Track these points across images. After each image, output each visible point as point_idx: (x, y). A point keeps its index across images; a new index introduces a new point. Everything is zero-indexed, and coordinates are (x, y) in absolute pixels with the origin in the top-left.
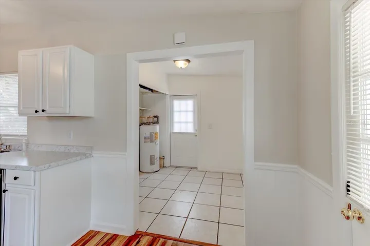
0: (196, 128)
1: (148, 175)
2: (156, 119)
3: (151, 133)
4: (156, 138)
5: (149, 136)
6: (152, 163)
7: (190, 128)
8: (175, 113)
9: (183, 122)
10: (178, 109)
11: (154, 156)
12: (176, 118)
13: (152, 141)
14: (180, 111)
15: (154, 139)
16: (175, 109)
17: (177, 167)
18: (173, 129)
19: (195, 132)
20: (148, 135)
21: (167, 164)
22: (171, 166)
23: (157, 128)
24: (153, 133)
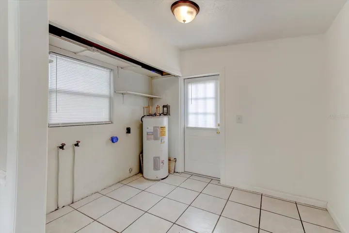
0: (219, 122)
1: (151, 183)
2: (165, 109)
3: (154, 127)
4: (163, 134)
5: (152, 131)
6: (156, 167)
7: (210, 122)
8: (190, 102)
9: (201, 114)
10: (194, 96)
11: (159, 158)
12: (192, 108)
13: (156, 138)
14: (196, 99)
15: (159, 135)
16: (190, 97)
17: (192, 174)
18: (187, 122)
19: (218, 127)
20: (151, 129)
21: (180, 168)
22: (185, 172)
23: (165, 121)
24: (158, 127)
